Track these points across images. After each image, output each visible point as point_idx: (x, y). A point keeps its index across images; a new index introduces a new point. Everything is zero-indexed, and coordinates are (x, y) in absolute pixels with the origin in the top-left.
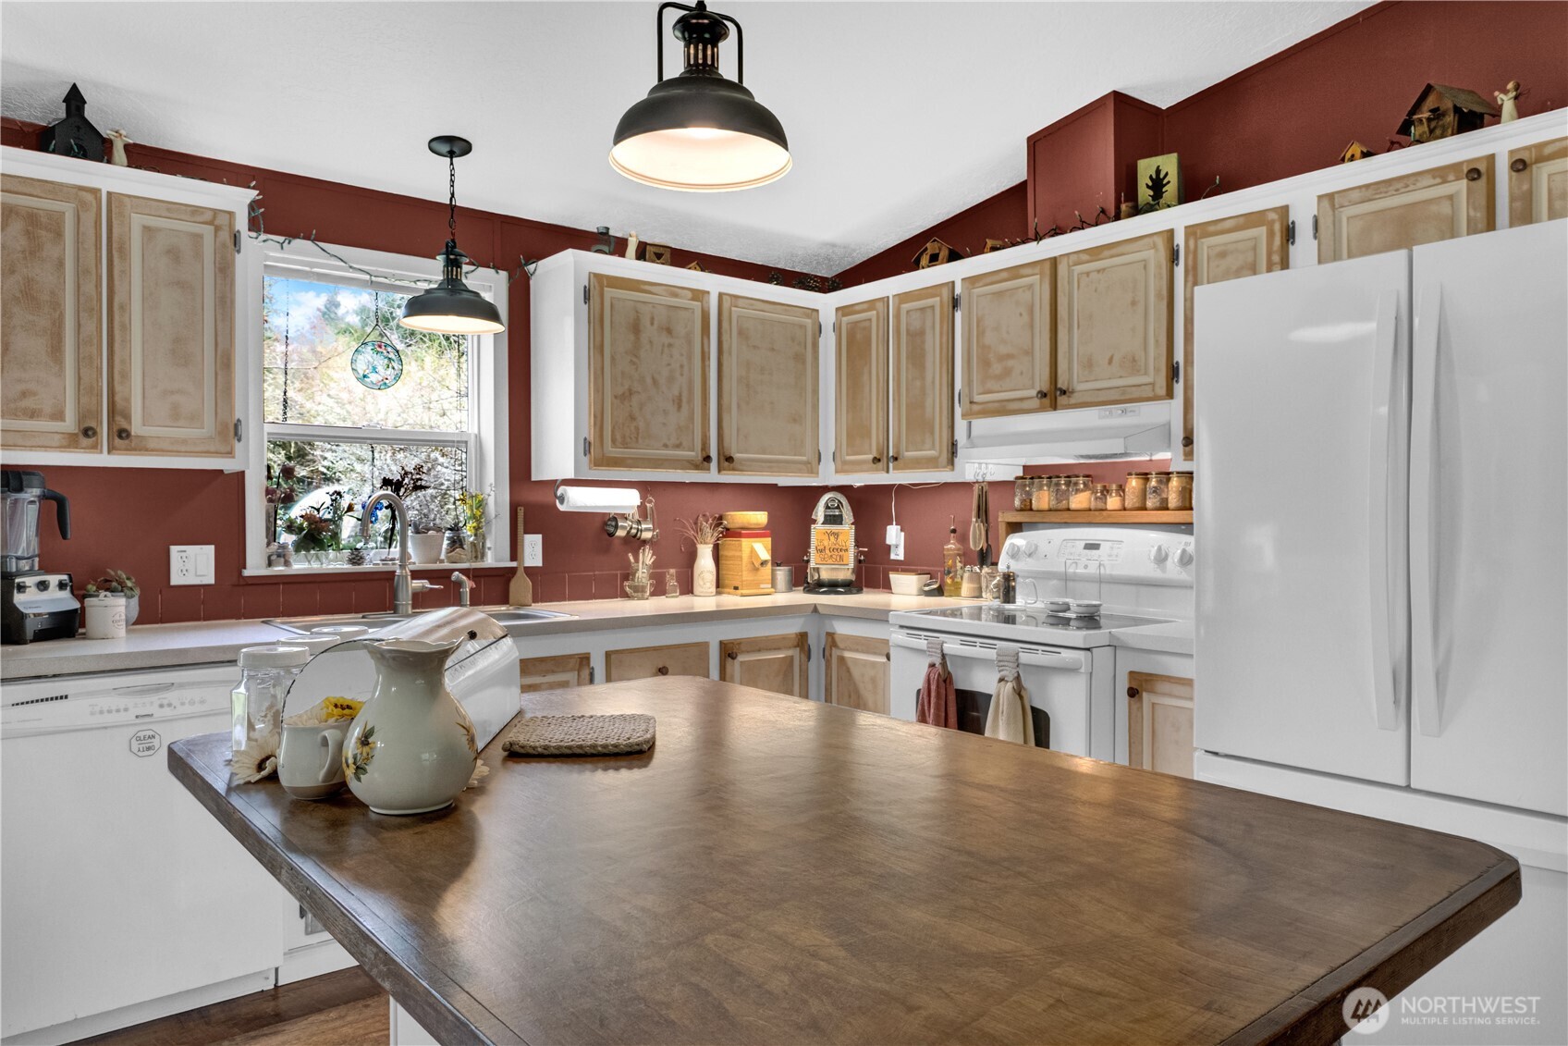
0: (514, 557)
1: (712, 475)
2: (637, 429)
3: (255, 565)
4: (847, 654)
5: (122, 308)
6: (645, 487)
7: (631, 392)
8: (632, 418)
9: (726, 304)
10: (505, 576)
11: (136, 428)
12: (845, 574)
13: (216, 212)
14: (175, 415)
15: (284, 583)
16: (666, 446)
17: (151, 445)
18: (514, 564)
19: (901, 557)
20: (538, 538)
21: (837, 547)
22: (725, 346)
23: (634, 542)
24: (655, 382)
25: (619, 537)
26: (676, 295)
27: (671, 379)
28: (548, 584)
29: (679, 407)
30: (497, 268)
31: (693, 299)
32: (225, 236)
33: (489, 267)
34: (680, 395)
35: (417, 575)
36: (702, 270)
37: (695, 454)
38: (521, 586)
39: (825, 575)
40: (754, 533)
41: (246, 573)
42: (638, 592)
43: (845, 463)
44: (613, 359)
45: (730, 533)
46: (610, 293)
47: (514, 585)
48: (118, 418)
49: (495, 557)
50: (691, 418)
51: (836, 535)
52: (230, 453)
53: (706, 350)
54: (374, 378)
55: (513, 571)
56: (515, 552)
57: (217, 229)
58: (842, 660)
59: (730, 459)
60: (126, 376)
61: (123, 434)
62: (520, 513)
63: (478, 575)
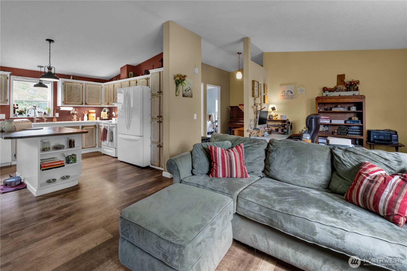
0: (54, 116)
1: (84, 105)
2: (71, 100)
3: (12, 116)
4: (100, 127)
6: (74, 107)
7: (70, 96)
8: (70, 99)
9: (86, 84)
12: (106, 118)
13: (5, 75)
16: (76, 102)
18: (54, 117)
19: (115, 116)
20: (58, 113)
21: (104, 115)
22: (86, 90)
23: (73, 114)
24: (74, 94)
25: (71, 113)
26: (78, 84)
27: (77, 94)
28: (59, 119)
29: (78, 97)
31: (81, 84)
34: (78, 96)
36: (82, 80)
37: (81, 103)
38: (55, 119)
39: (103, 118)
40: (92, 113)
41: (10, 117)
42: (74, 120)
43: (105, 104)
44: (67, 92)
45: (89, 113)
46: (67, 84)
47: (53, 119)
49: (51, 115)
50: (80, 99)
51: (105, 113)
53: (83, 90)
54: (32, 93)
55: (54, 118)
56: (54, 115)
57: (5, 77)
58: (100, 128)
59: (86, 104)
62: (55, 110)
63: (48, 118)
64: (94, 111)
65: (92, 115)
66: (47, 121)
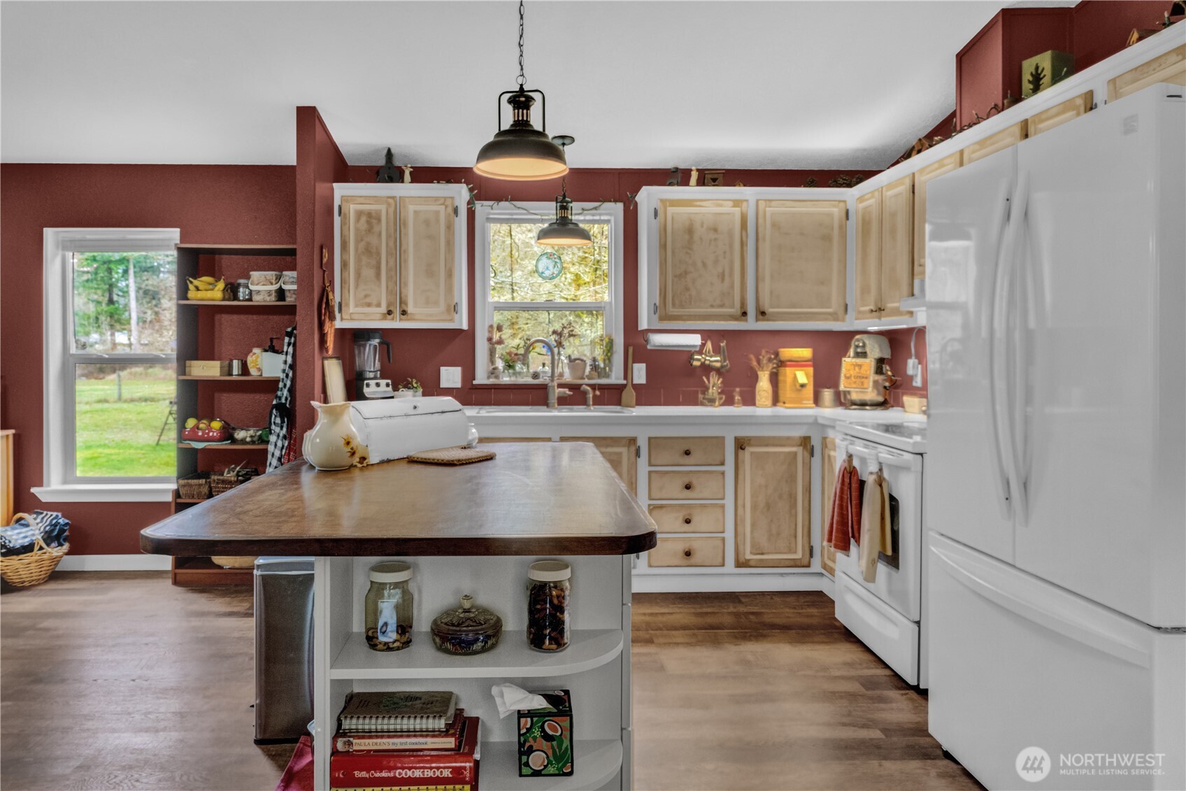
0: (626, 378)
1: (751, 324)
2: (690, 295)
3: (481, 378)
5: (405, 251)
6: (706, 334)
7: (686, 273)
8: (687, 289)
9: (762, 204)
10: (621, 388)
11: (410, 309)
12: (871, 395)
13: (445, 198)
14: (428, 302)
15: (494, 389)
16: (712, 306)
17: (416, 317)
18: (625, 382)
19: (918, 384)
20: (643, 366)
21: (860, 375)
22: (760, 235)
23: (707, 369)
24: (704, 265)
25: (696, 367)
26: (721, 206)
27: (716, 262)
28: (646, 395)
29: (723, 280)
30: (615, 201)
31: (734, 206)
32: (450, 210)
33: (611, 201)
34: (724, 272)
35: (560, 386)
36: (745, 186)
37: (736, 310)
38: (630, 394)
39: (855, 396)
40: (798, 363)
41: (475, 382)
42: (711, 402)
43: (860, 312)
44: (673, 252)
45: (782, 364)
46: (671, 210)
47: (624, 394)
48: (403, 305)
49: (616, 377)
50: (732, 286)
51: (860, 366)
52: (451, 320)
53: (744, 239)
54: (547, 273)
55: (624, 386)
56: (627, 372)
57: (446, 207)
59: (763, 313)
60: (406, 284)
61: (404, 313)
62: (631, 350)
63: (602, 387)
64: (806, 353)
65: (795, 378)
66: (598, 401)
